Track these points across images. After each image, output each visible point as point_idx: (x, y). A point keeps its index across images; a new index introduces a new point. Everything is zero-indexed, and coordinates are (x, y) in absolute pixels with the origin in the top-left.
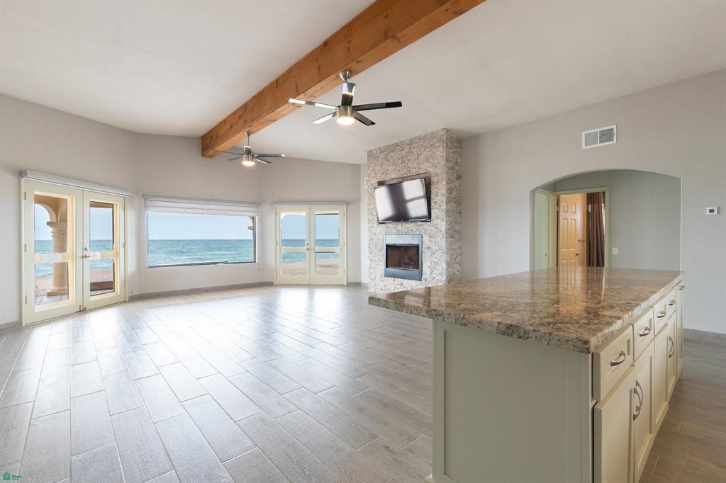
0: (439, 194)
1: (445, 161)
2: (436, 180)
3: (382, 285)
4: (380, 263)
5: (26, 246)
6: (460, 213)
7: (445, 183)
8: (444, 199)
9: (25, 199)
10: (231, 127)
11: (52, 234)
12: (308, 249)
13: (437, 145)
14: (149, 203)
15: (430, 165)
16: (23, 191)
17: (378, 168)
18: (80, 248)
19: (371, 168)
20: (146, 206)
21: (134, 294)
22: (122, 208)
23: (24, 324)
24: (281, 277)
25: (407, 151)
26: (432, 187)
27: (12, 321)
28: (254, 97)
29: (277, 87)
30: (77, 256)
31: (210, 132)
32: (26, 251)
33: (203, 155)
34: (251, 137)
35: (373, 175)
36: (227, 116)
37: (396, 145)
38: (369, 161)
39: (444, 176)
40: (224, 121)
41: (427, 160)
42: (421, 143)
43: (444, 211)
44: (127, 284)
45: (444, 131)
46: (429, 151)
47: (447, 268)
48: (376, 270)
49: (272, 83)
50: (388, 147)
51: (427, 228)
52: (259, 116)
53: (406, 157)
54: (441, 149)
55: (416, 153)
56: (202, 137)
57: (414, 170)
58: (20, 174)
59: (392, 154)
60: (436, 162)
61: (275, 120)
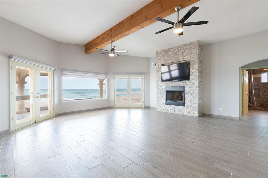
0: (194, 69)
1: (197, 55)
2: (193, 63)
3: (164, 108)
4: (163, 99)
5: (12, 92)
6: (202, 77)
7: (197, 64)
8: (197, 71)
9: (12, 70)
10: (103, 39)
11: (17, 87)
12: (128, 93)
13: (193, 48)
14: (63, 73)
15: (189, 56)
16: (11, 66)
17: (162, 58)
18: (36, 93)
19: (158, 59)
20: (62, 74)
21: (58, 113)
22: (52, 75)
23: (11, 131)
24: (117, 104)
25: (177, 51)
26: (191, 66)
27: (6, 129)
28: (117, 24)
29: (132, 18)
30: (35, 97)
31: (90, 42)
32: (12, 95)
33: (85, 53)
34: (113, 43)
35: (159, 61)
36: (99, 35)
37: (172, 48)
38: (157, 55)
39: (197, 61)
40: (98, 37)
41: (188, 54)
42: (184, 47)
43: (197, 76)
44: (55, 109)
45: (197, 42)
46: (189, 51)
47: (198, 101)
48: (161, 102)
49: (129, 17)
50: (167, 50)
51: (187, 83)
52: (121, 33)
53: (177, 53)
54: (195, 50)
55: (182, 52)
56: (85, 45)
57: (181, 59)
58: (10, 58)
59: (170, 52)
60: (192, 55)
61: (127, 35)
